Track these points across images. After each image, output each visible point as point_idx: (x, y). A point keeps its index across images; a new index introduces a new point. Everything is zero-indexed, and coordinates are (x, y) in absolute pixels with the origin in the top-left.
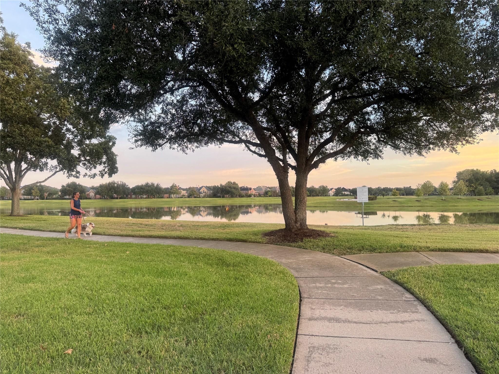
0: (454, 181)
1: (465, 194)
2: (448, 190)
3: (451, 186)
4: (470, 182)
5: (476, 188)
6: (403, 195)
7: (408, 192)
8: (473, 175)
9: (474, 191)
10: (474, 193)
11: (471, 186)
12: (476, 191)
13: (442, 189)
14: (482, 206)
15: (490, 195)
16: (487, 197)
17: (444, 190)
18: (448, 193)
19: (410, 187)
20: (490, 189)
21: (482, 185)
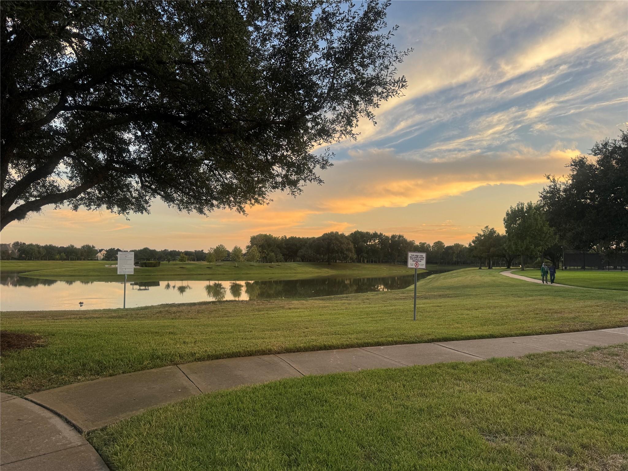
0: (248, 246)
1: (257, 261)
2: (242, 256)
3: (244, 252)
4: (262, 248)
5: (268, 255)
6: (194, 260)
7: (199, 256)
8: (266, 241)
9: (266, 257)
10: (266, 259)
11: (263, 252)
12: (268, 257)
13: (235, 255)
14: (273, 273)
15: (280, 262)
16: (277, 264)
17: (238, 256)
18: (242, 259)
19: (202, 250)
20: (281, 256)
21: (273, 252)
